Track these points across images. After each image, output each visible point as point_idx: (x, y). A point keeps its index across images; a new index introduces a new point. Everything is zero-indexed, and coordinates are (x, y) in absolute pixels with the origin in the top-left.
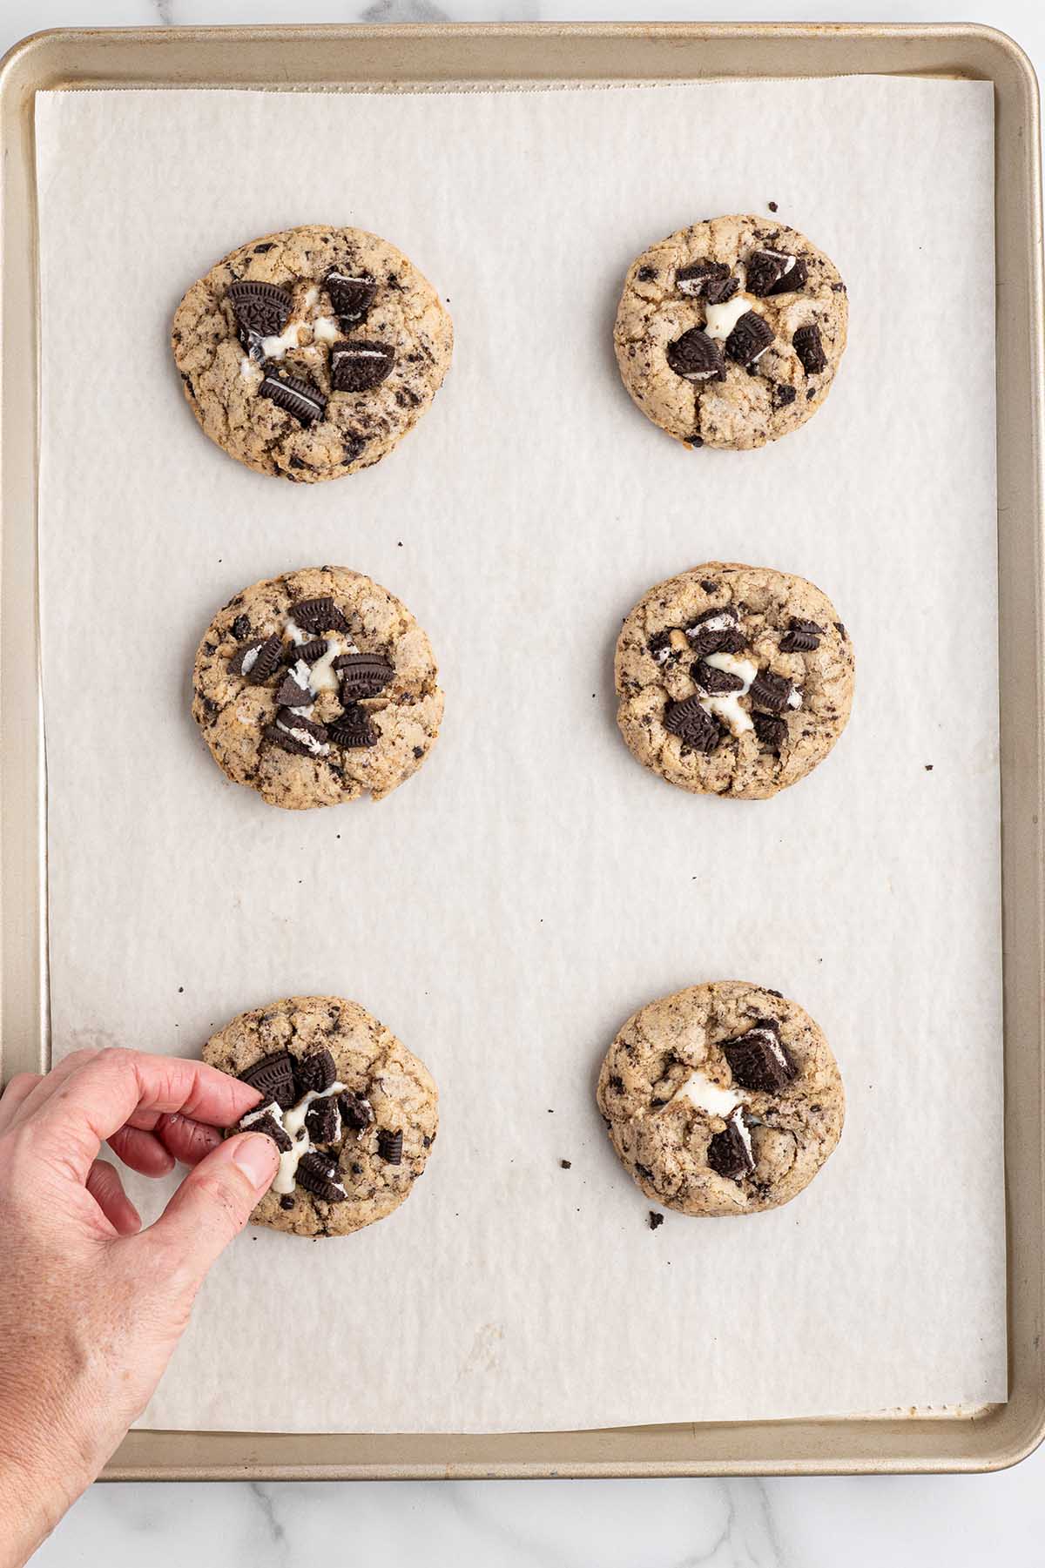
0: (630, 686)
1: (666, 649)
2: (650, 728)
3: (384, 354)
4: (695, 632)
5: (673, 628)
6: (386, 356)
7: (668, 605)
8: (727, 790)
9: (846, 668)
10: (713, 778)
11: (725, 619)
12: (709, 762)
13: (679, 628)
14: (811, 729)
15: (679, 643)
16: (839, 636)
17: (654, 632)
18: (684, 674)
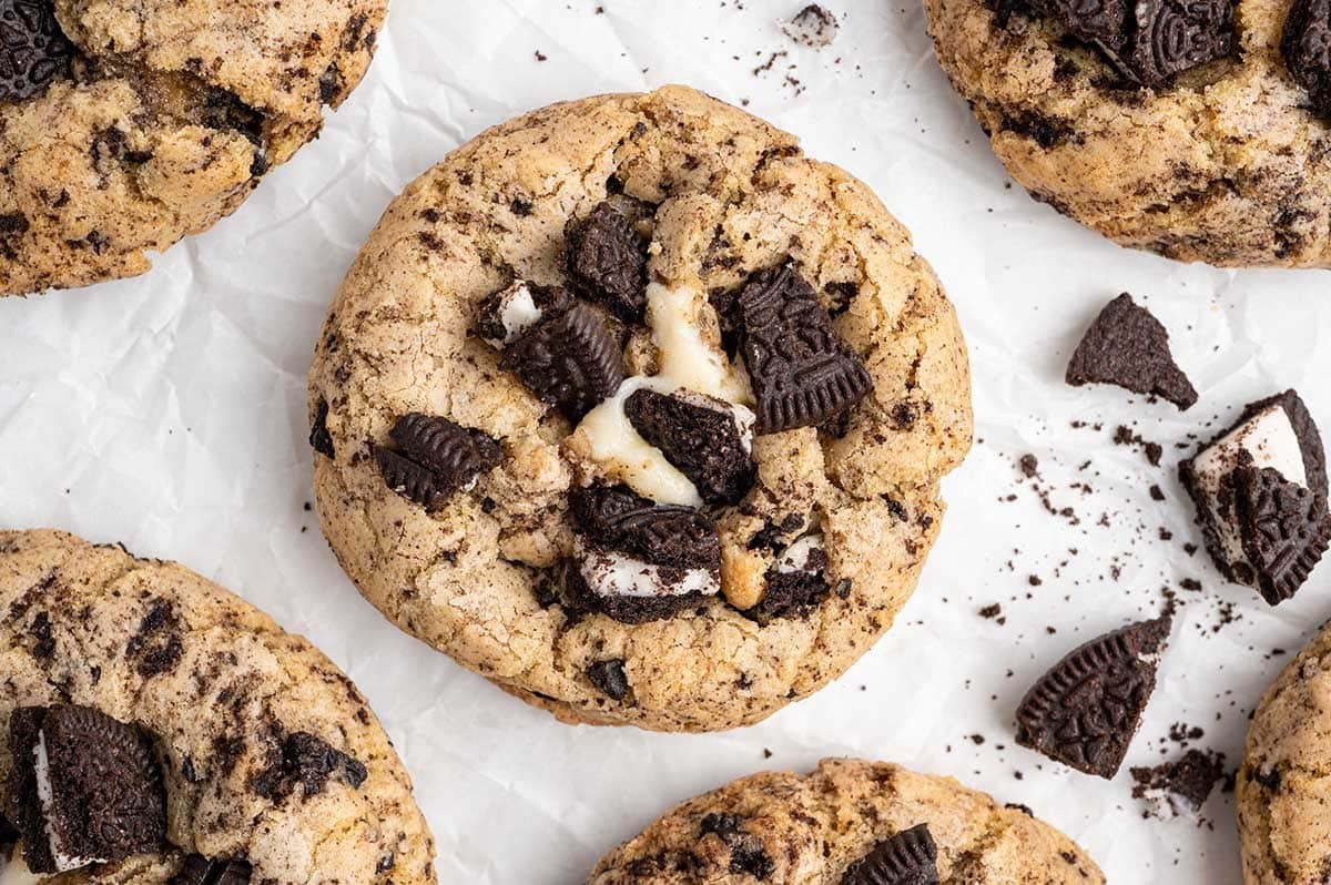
0: (912, 515)
1: (785, 569)
2: (905, 394)
3: (37, 740)
4: (695, 580)
5: (749, 614)
6: (41, 734)
7: (735, 677)
8: (775, 152)
9: (350, 333)
10: (802, 198)
11: (607, 581)
12: (795, 241)
13: (729, 606)
14: (504, 214)
15: (750, 573)
16: (333, 421)
17: (797, 623)
18: (765, 491)
